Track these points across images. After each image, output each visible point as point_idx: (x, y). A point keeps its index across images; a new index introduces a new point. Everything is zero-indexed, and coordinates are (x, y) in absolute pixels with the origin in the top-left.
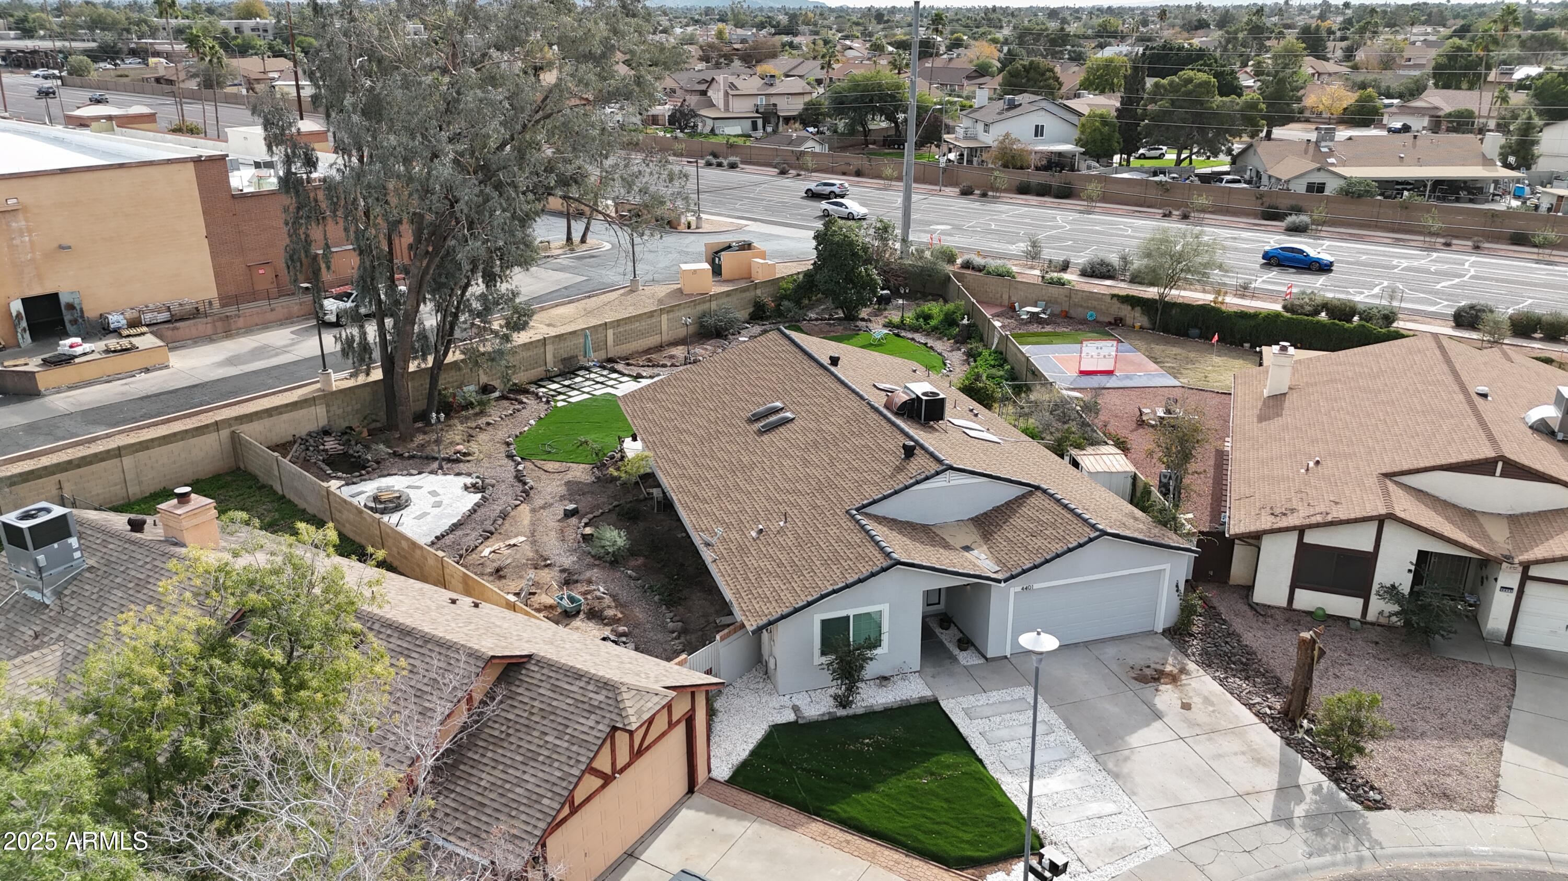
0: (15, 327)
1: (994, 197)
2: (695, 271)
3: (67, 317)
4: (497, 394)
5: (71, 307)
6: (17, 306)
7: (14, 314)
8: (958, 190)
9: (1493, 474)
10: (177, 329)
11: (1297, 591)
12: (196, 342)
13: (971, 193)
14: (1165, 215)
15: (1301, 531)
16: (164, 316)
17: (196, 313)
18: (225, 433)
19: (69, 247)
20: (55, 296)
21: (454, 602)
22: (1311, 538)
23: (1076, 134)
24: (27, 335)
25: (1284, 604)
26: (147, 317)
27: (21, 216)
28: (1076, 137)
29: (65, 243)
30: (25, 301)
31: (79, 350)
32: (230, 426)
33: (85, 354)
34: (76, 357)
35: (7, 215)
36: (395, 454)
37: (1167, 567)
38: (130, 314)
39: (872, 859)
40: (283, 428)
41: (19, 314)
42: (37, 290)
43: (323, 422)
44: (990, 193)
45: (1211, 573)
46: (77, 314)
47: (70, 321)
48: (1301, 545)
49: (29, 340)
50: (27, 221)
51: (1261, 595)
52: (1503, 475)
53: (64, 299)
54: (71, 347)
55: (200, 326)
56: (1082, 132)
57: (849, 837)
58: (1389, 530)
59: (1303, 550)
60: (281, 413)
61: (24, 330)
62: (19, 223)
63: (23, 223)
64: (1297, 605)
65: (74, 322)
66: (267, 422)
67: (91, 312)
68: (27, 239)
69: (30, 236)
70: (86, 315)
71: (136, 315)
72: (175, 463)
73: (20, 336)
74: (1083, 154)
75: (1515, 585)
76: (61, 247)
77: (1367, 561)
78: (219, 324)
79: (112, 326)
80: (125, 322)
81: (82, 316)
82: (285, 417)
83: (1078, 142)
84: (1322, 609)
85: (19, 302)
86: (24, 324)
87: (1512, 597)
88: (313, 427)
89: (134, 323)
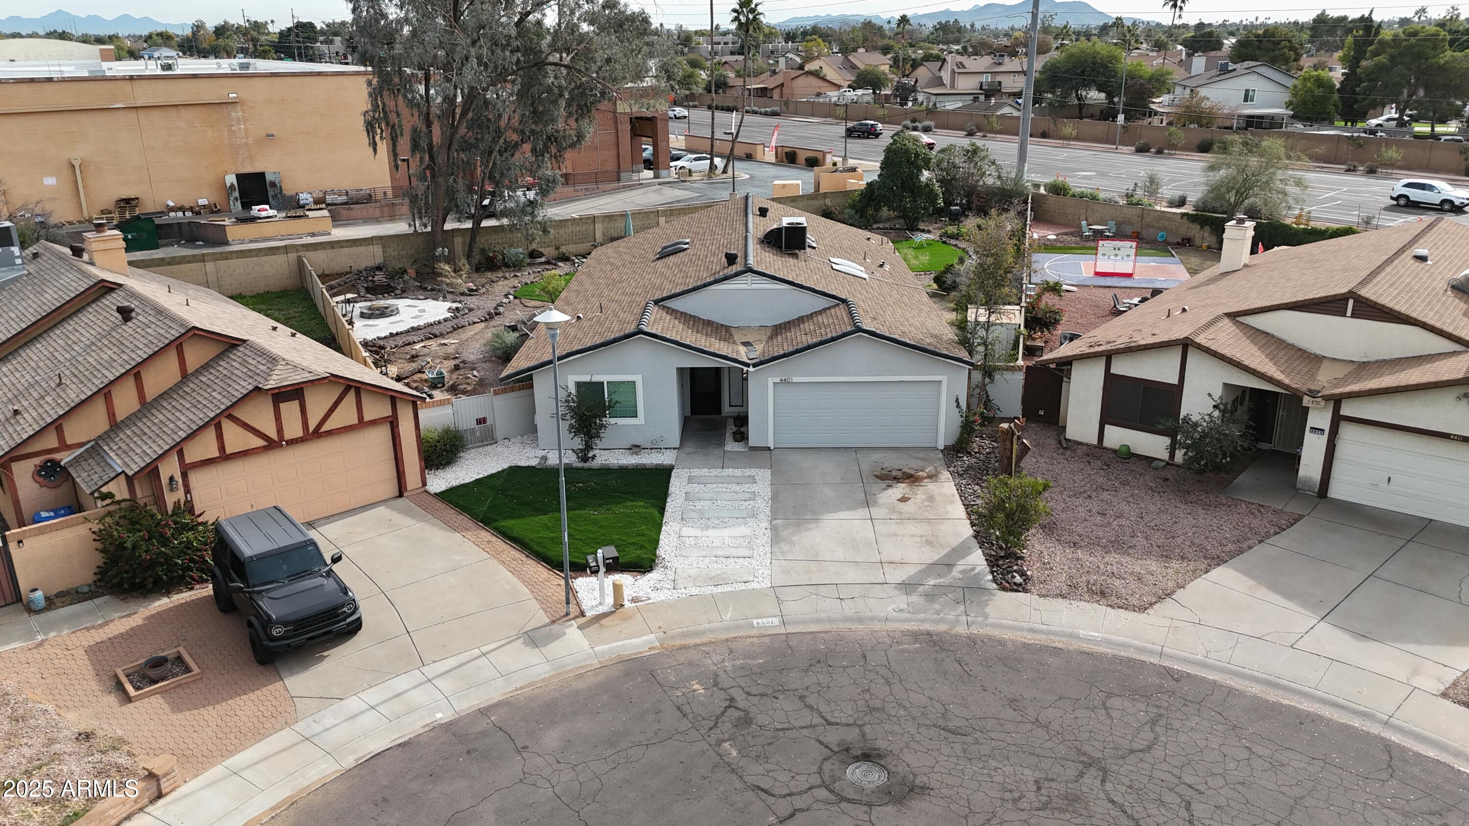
0: (229, 195)
1: (1169, 154)
2: (784, 185)
3: (271, 193)
4: (543, 259)
5: (273, 184)
6: (231, 179)
7: (228, 185)
8: (1133, 148)
9: (1344, 314)
10: (352, 209)
11: (1107, 427)
12: (365, 222)
13: (1148, 151)
14: (1349, 170)
15: (1108, 357)
16: (344, 198)
17: (369, 199)
18: (293, 256)
19: (273, 136)
20: (262, 175)
21: (275, 329)
22: (1120, 368)
23: (1286, 97)
24: (239, 204)
25: (1095, 442)
26: (329, 199)
27: (239, 108)
28: (1287, 100)
29: (270, 133)
30: (239, 177)
31: (264, 214)
32: (297, 251)
33: (268, 217)
34: (260, 218)
35: (228, 106)
36: (421, 287)
37: (944, 378)
38: (318, 194)
39: (496, 555)
40: (343, 260)
41: (232, 186)
42: (248, 169)
43: (379, 260)
44: (1166, 151)
45: (1042, 413)
46: (277, 191)
47: (273, 196)
48: (1110, 378)
49: (240, 208)
50: (244, 113)
51: (1072, 432)
52: (1353, 316)
53: (269, 178)
54: (259, 210)
55: (371, 209)
56: (1295, 95)
57: (494, 539)
58: (1194, 361)
59: (1112, 381)
60: (342, 247)
61: (236, 199)
62: (237, 113)
63: (241, 114)
64: (1108, 443)
65: (275, 196)
66: (330, 253)
67: (289, 190)
68: (243, 126)
69: (245, 124)
70: (284, 192)
71: (321, 195)
72: (249, 274)
73: (231, 203)
74: (1293, 117)
75: (1326, 426)
76: (268, 135)
77: (1174, 393)
78: (385, 209)
79: (301, 202)
80: (312, 200)
81: (281, 192)
82: (346, 250)
83: (1288, 105)
84: (1128, 447)
85: (234, 176)
86: (236, 194)
87: (1324, 439)
88: (370, 263)
89: (316, 202)
